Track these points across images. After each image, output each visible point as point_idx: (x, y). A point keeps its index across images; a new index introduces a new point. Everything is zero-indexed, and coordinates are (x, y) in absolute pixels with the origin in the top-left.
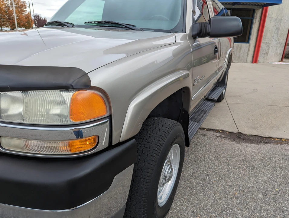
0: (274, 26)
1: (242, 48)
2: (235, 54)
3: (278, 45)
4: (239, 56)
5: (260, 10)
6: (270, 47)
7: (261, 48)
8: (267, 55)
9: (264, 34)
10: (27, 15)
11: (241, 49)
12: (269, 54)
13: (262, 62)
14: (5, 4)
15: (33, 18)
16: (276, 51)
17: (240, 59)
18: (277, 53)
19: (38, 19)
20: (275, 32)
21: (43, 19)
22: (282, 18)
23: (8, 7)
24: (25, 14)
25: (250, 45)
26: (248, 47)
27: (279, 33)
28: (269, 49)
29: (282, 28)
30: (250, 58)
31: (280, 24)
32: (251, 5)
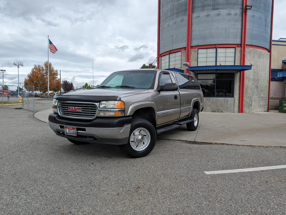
0: (253, 84)
1: (229, 101)
2: (224, 106)
3: (260, 99)
4: (227, 107)
5: (239, 73)
6: (253, 100)
7: (244, 101)
8: (252, 107)
9: (245, 91)
10: (57, 81)
11: (227, 102)
12: (253, 105)
13: (248, 112)
14: (41, 73)
15: (62, 83)
16: (259, 103)
17: (228, 110)
18: (261, 105)
19: (66, 83)
20: (255, 88)
21: (70, 83)
22: (259, 79)
23: (43, 76)
24: (56, 80)
25: (234, 99)
26: (234, 101)
27: (259, 90)
28: (252, 101)
29: (261, 86)
30: (236, 109)
31: (258, 83)
32: (230, 70)
